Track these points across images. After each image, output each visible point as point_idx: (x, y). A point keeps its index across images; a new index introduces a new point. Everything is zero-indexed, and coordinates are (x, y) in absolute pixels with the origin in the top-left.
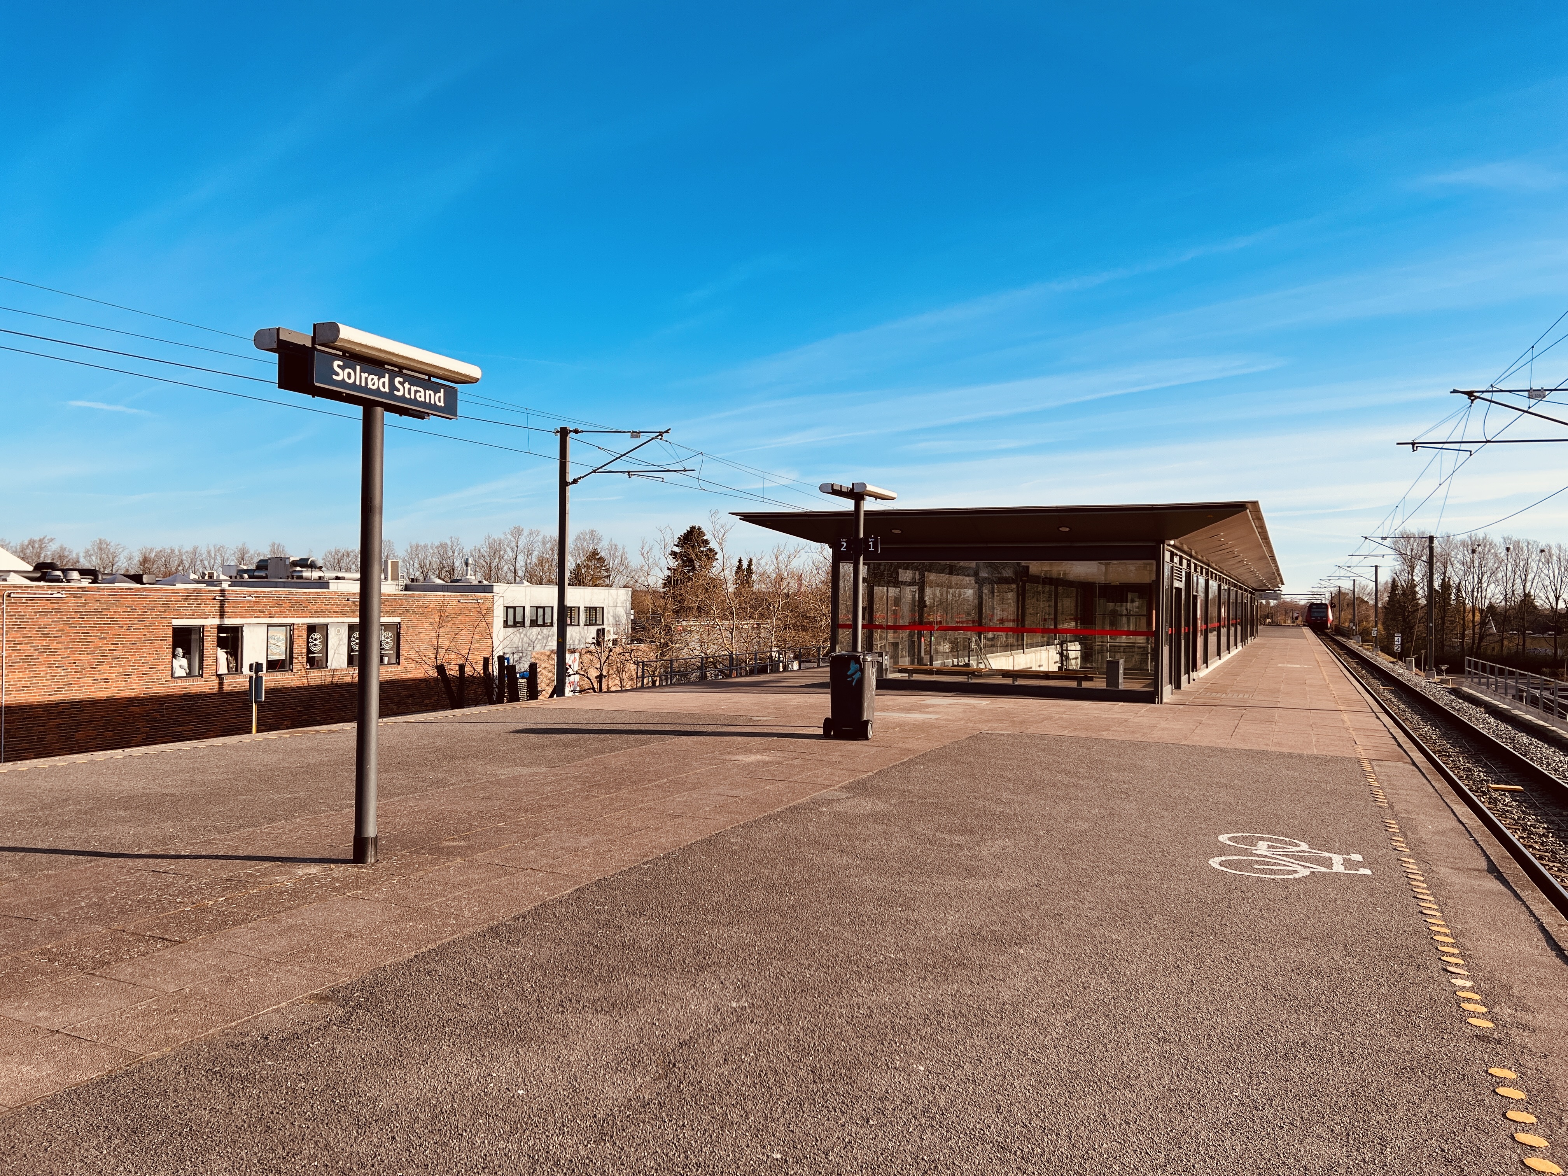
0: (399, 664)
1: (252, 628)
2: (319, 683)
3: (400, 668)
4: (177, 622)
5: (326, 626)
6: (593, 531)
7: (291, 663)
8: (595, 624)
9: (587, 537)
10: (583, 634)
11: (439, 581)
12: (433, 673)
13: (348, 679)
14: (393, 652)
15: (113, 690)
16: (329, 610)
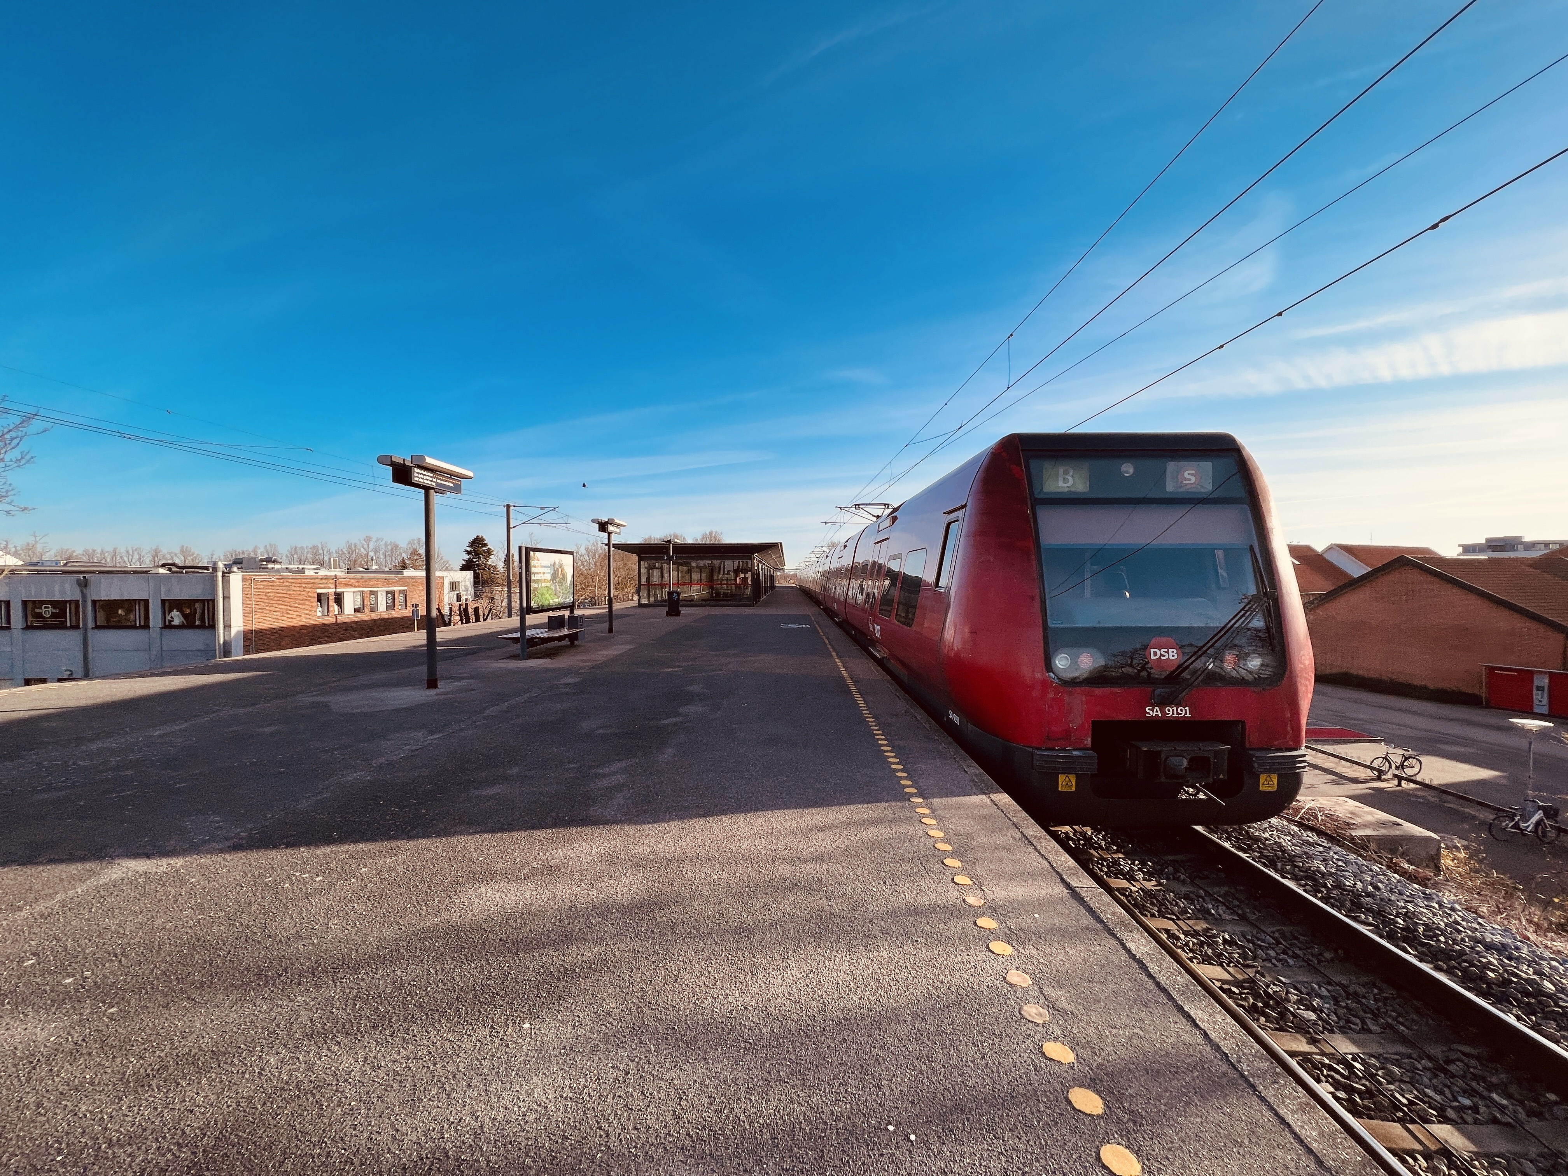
1: (347, 593)
2: (375, 618)
4: (318, 591)
5: (377, 591)
7: (363, 609)
13: (386, 616)
14: (404, 603)
15: (295, 622)
16: (378, 584)
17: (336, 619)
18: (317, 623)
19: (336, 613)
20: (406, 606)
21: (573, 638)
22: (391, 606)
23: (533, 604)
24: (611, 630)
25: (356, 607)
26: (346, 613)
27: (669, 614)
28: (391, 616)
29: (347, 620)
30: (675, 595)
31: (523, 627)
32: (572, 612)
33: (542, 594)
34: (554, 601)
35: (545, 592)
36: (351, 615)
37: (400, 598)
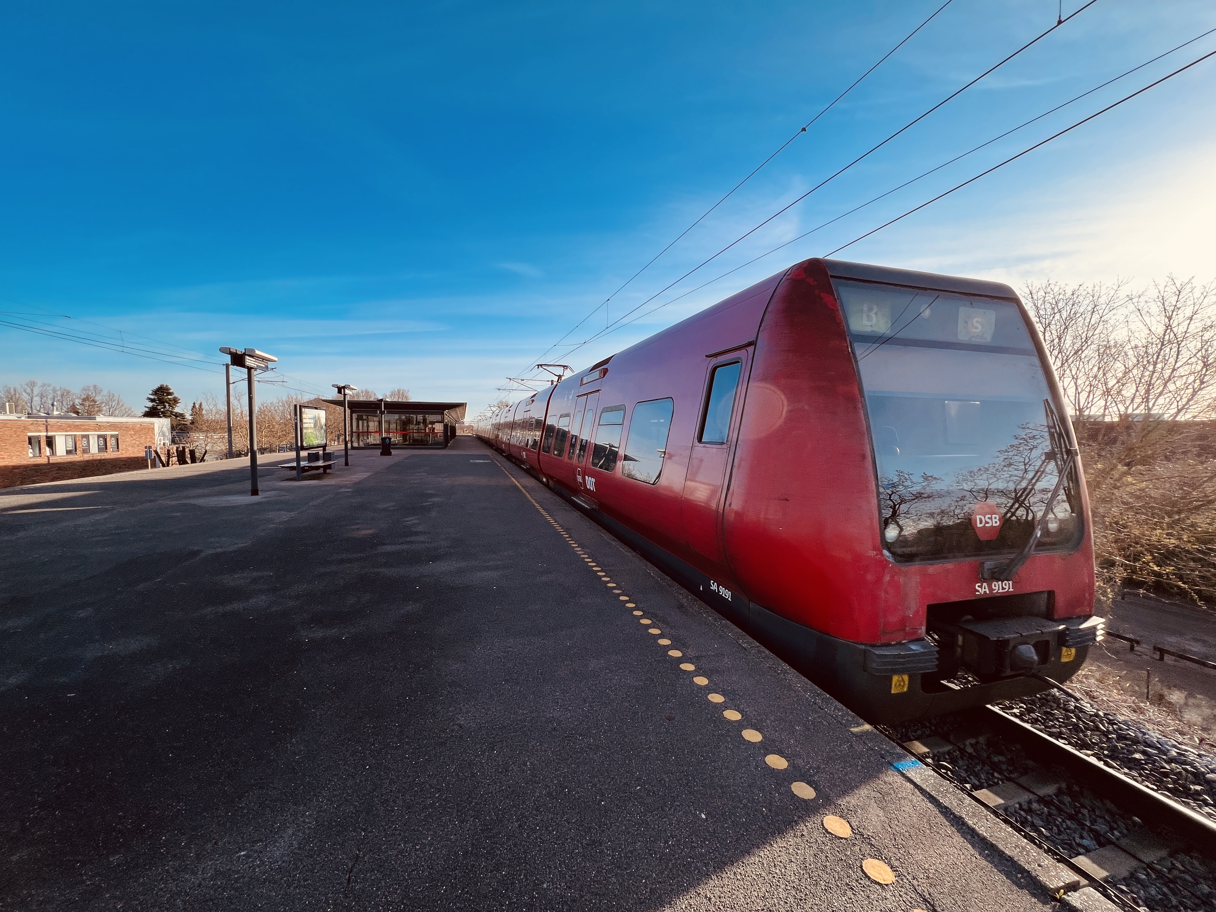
0: (119, 451)
1: (59, 436)
2: (88, 459)
4: (30, 434)
5: (88, 435)
7: (76, 451)
13: (99, 458)
14: (116, 446)
15: (7, 462)
16: (89, 429)
17: (49, 460)
18: (29, 463)
19: (48, 454)
20: (118, 448)
21: (326, 468)
22: (104, 448)
23: (305, 444)
24: (347, 464)
25: (68, 449)
26: (58, 454)
27: (382, 454)
28: (103, 458)
29: (60, 461)
30: (387, 440)
31: (298, 459)
32: (324, 450)
33: (309, 437)
34: (316, 442)
35: (311, 435)
36: (64, 456)
37: (111, 442)
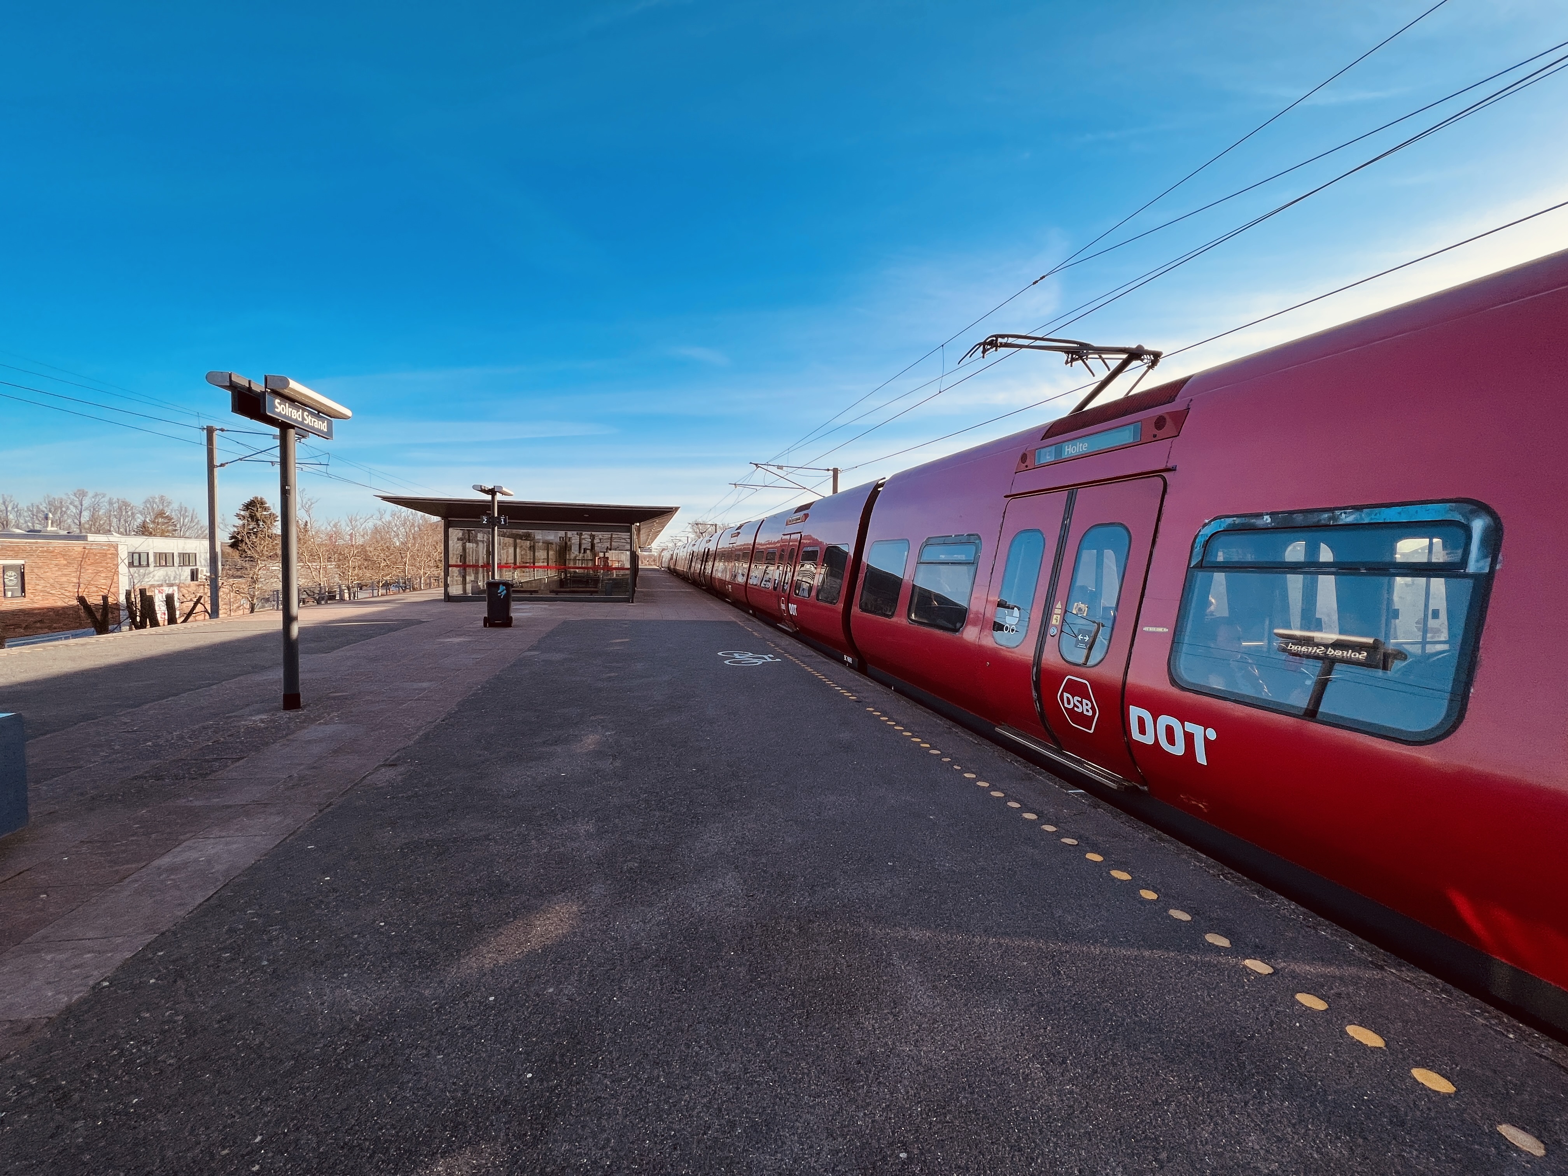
0: (25, 596)
3: (26, 600)
6: (162, 496)
8: (189, 565)
9: (157, 500)
10: (178, 573)
11: (18, 531)
12: (75, 602)
14: (19, 588)
20: (23, 590)
27: (492, 622)
37: (6, 580)
